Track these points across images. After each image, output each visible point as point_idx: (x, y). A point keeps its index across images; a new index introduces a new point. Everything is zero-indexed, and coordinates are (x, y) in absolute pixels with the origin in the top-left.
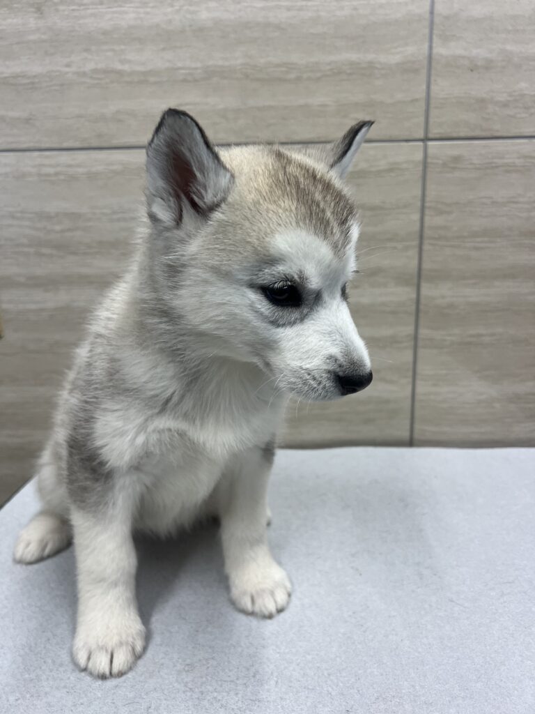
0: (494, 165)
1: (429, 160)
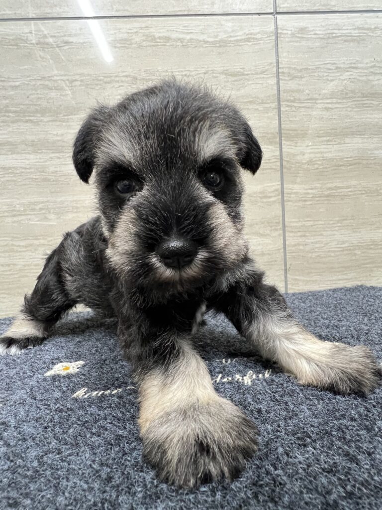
0: (334, 35)
1: (279, 31)
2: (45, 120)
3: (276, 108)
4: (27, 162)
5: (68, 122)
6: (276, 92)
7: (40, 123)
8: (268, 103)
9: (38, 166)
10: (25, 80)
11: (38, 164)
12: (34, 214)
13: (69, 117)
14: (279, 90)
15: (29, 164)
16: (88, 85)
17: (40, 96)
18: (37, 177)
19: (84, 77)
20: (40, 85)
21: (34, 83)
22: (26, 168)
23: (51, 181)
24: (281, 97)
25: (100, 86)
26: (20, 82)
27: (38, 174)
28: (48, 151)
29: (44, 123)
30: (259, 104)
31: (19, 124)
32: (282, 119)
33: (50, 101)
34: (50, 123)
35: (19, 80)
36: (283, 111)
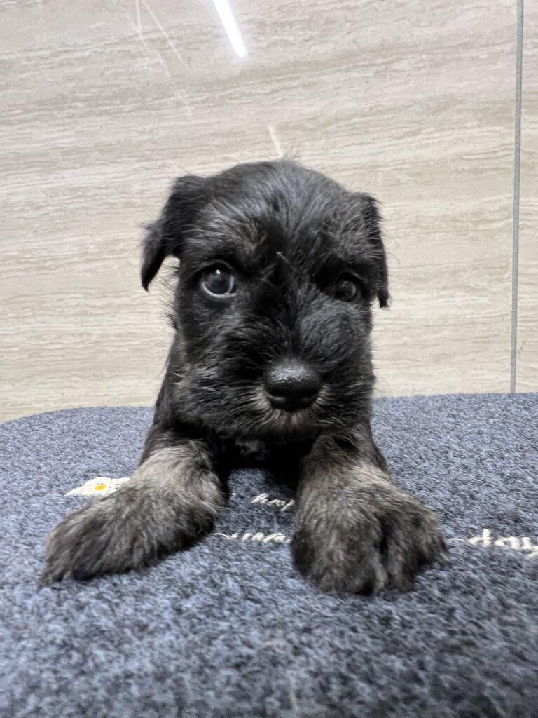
2: (127, 109)
3: (512, 53)
4: (103, 178)
5: (159, 109)
6: (515, 20)
7: (119, 114)
8: (499, 44)
9: (118, 184)
10: (97, 47)
11: (116, 180)
12: (114, 258)
13: (161, 101)
14: (521, 16)
15: (105, 182)
16: (190, 43)
17: (119, 70)
18: (117, 201)
19: (183, 32)
20: (119, 51)
21: (109, 49)
22: (101, 188)
23: (135, 207)
24: (524, 28)
25: (207, 45)
26: (90, 51)
27: (119, 196)
28: (131, 159)
29: (126, 115)
30: (482, 46)
31: (91, 119)
32: (524, 72)
33: (134, 77)
34: (134, 114)
35: (89, 47)
36: (526, 56)
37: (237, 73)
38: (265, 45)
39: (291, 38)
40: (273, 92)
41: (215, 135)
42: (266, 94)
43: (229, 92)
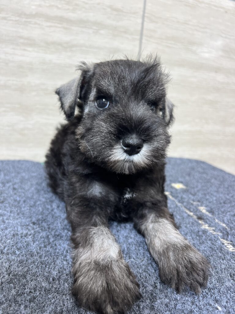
3: (138, 40)
6: (141, 29)
24: (143, 32)
36: (143, 42)
37: (34, 13)
38: (48, 5)
39: (60, 6)
40: (50, 27)
41: (21, 37)
42: (47, 26)
43: (29, 20)
